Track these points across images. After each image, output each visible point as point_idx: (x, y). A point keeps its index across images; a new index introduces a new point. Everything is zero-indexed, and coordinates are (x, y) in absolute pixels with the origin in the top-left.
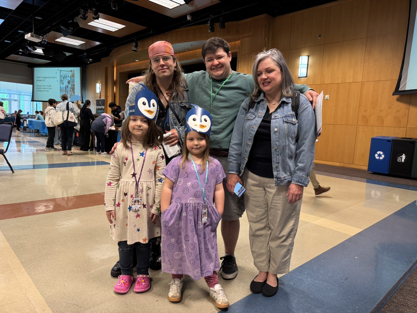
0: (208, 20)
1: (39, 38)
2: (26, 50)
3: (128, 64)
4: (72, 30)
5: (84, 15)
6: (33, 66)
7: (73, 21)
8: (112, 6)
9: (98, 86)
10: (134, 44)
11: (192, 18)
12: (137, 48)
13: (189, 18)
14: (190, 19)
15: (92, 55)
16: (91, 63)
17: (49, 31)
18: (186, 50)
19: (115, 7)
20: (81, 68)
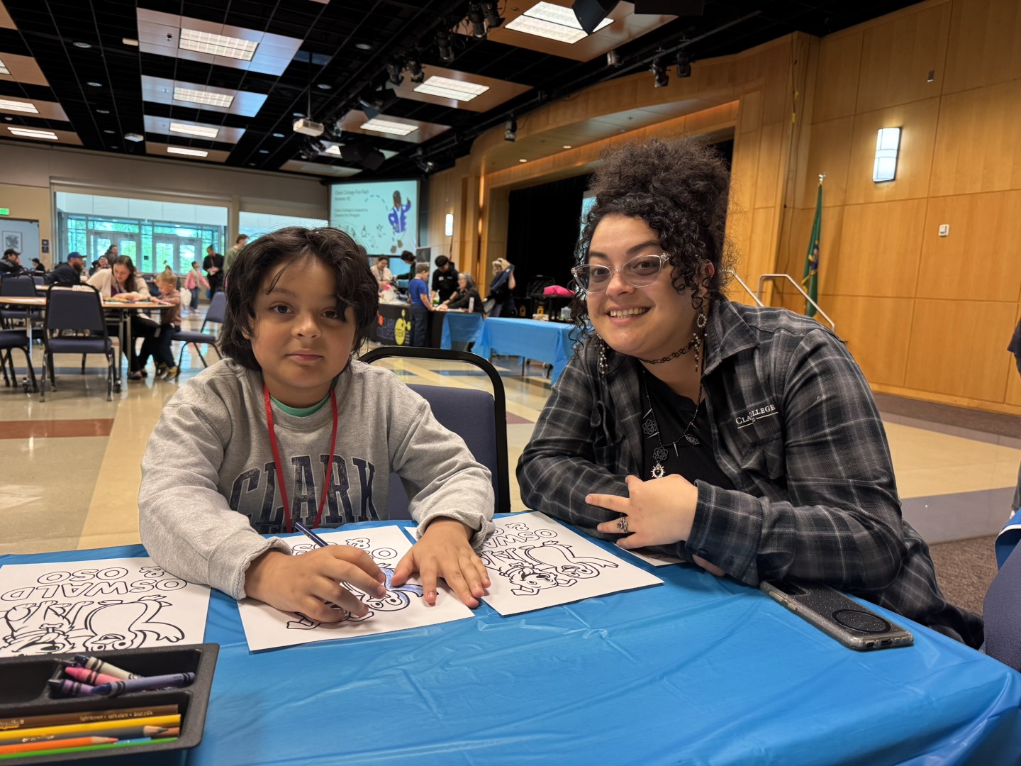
0: (651, 62)
1: (317, 127)
3: (507, 170)
4: (380, 106)
5: (397, 77)
6: (329, 180)
7: (384, 87)
8: (441, 55)
9: (450, 219)
10: (509, 125)
11: (619, 61)
12: (516, 133)
13: (611, 60)
14: (613, 62)
15: (431, 153)
16: (432, 171)
17: (345, 110)
18: (623, 131)
19: (448, 55)
20: (419, 182)
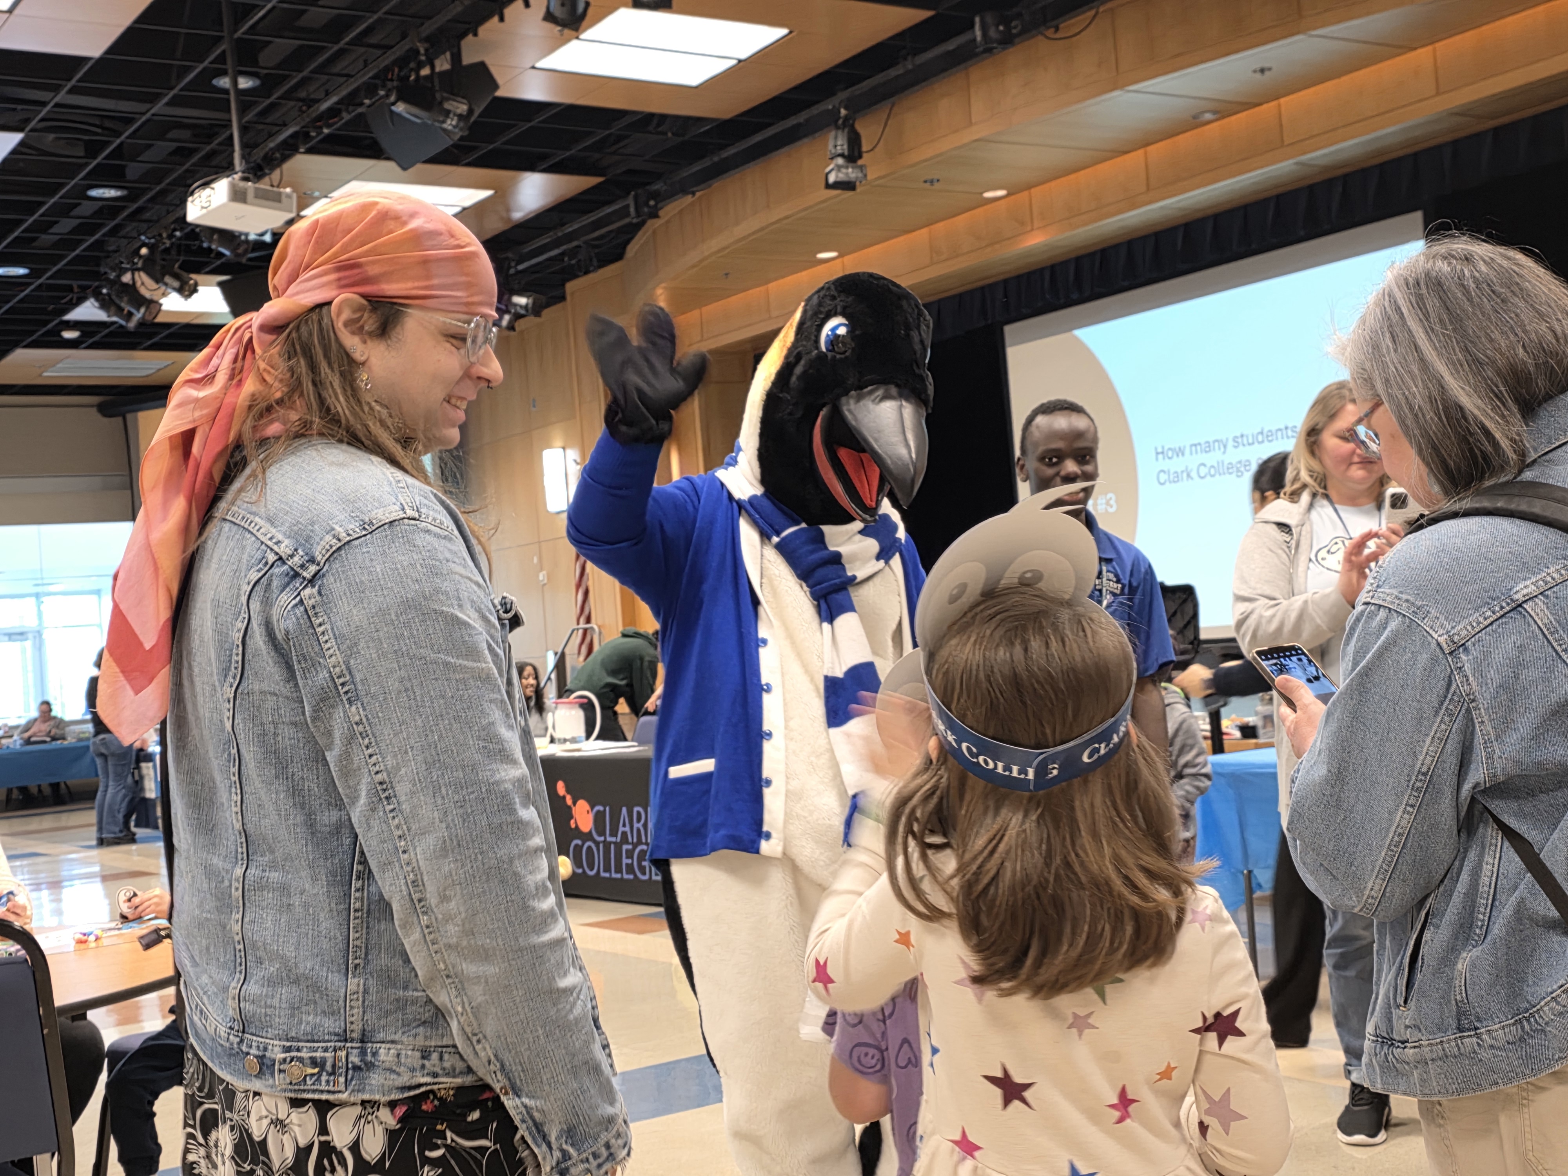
2: (127, 308)
4: (460, 116)
7: (457, 58)
10: (838, 142)
12: (860, 162)
15: (521, 267)
17: (283, 155)
